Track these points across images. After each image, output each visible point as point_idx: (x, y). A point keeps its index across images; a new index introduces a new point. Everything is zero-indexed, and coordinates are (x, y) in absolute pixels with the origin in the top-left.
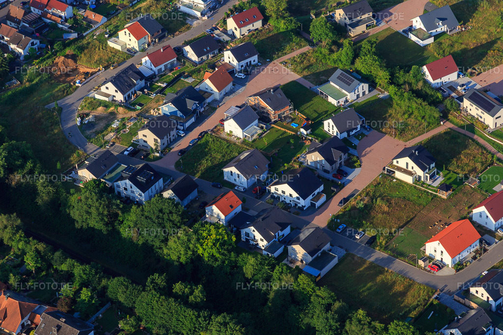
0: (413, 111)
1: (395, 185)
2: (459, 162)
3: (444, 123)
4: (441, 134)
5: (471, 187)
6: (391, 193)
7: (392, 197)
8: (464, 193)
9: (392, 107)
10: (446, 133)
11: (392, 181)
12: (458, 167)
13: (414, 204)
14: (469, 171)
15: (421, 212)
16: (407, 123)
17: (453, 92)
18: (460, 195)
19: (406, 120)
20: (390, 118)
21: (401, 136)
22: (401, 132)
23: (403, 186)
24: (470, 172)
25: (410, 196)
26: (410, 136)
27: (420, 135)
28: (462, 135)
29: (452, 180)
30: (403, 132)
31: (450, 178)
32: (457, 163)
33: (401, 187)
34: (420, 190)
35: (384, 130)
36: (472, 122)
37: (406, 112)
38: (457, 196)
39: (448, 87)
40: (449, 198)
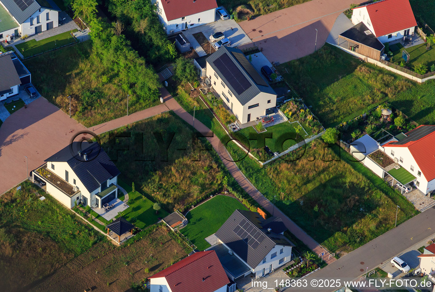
0: (119, 71)
1: (40, 208)
2: (164, 179)
3: (164, 101)
4: (152, 121)
5: (170, 230)
6: (28, 221)
7: (27, 230)
8: (153, 240)
9: (87, 58)
10: (160, 121)
11: (36, 199)
12: (160, 187)
13: (60, 248)
14: (175, 199)
15: (68, 265)
16: (102, 93)
17: (201, 44)
18: (146, 242)
19: (103, 85)
20: (76, 80)
21: (83, 114)
22: (86, 108)
23: (53, 211)
24: (177, 200)
25: (59, 231)
26: (98, 117)
27: (116, 117)
28: (187, 128)
29: (140, 212)
30: (89, 108)
31: (139, 208)
32: (160, 180)
33: (50, 213)
34: (80, 223)
35: (58, 100)
36: (211, 107)
37: (108, 71)
38: (139, 243)
39: (194, 35)
40: (124, 246)
